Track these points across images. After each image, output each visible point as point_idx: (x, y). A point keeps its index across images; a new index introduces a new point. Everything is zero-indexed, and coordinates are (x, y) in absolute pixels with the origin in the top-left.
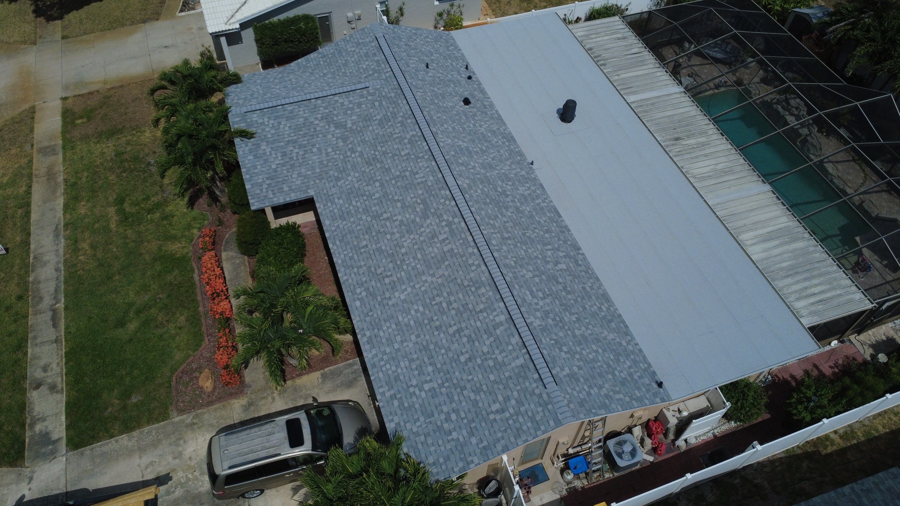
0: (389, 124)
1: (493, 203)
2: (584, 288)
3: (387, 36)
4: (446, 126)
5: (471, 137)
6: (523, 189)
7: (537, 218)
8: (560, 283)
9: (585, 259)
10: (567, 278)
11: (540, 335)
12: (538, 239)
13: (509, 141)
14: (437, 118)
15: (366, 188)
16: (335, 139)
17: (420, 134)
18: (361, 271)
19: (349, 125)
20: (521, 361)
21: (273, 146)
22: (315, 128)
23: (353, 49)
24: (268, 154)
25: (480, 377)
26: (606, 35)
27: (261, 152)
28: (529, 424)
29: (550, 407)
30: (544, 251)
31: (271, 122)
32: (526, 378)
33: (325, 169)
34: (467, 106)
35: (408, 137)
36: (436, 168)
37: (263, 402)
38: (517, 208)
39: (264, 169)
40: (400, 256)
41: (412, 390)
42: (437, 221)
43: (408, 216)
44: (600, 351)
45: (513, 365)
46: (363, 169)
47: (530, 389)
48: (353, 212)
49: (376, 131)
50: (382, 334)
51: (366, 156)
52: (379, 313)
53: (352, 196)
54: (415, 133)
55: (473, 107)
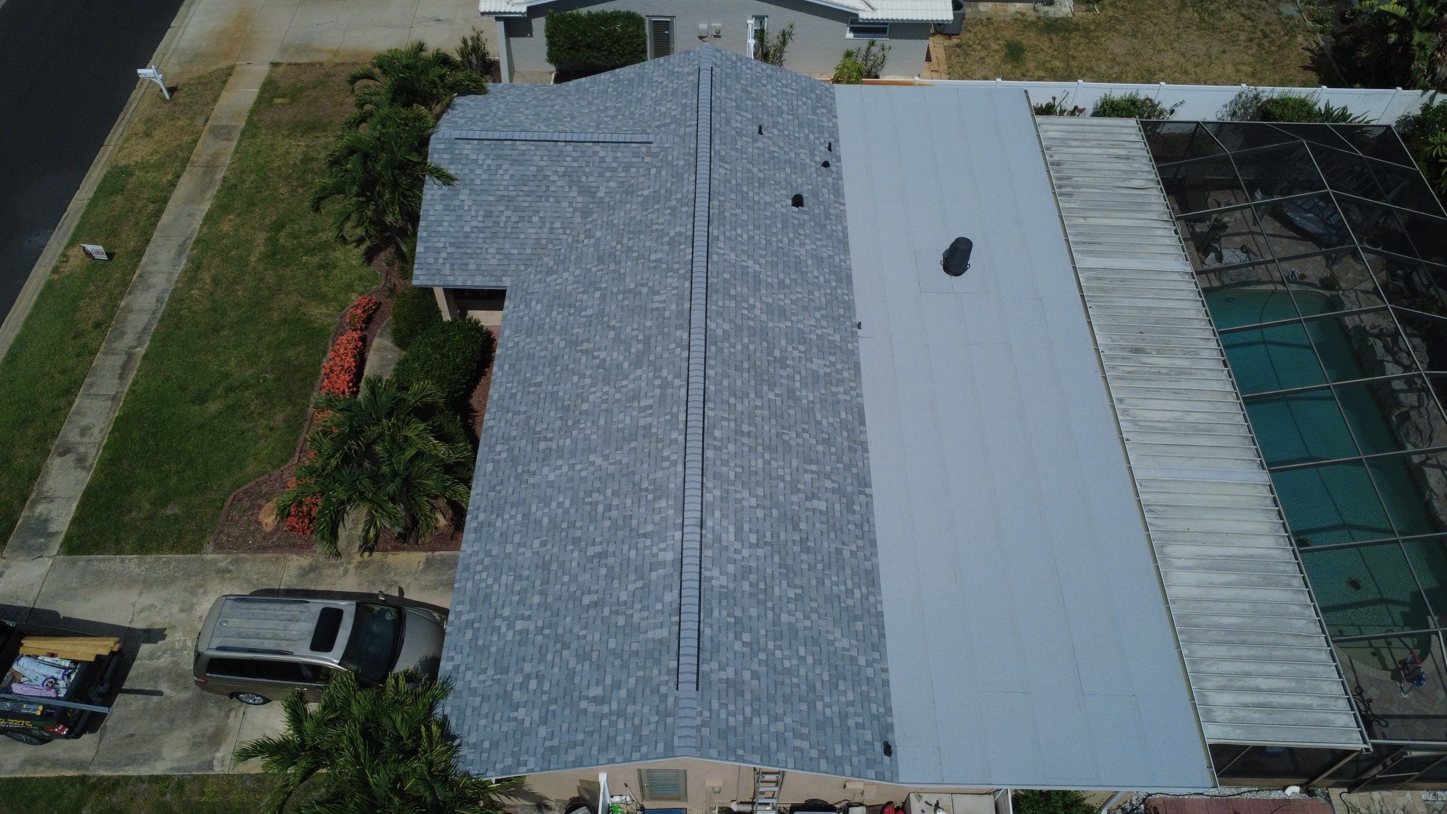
0: (656, 206)
1: (752, 373)
2: (839, 551)
3: (717, 70)
4: (739, 231)
5: (775, 259)
6: (821, 362)
7: (818, 416)
8: (800, 530)
9: (869, 504)
10: (818, 525)
11: (715, 602)
12: (800, 449)
13: (839, 280)
14: (732, 215)
15: (580, 296)
16: (571, 210)
17: (690, 233)
18: (516, 420)
19: (601, 194)
20: (663, 633)
21: (478, 198)
22: (548, 187)
23: (660, 80)
24: (466, 208)
25: (597, 637)
26: (1099, 146)
27: (457, 202)
28: (629, 737)
29: (670, 720)
30: (801, 471)
31: (488, 162)
32: (658, 662)
33: (538, 251)
34: (795, 209)
35: (672, 233)
36: (687, 292)
37: (328, 572)
38: (791, 392)
39: (452, 229)
40: (577, 413)
41: (498, 622)
42: (651, 375)
43: (615, 355)
44: (810, 660)
45: (650, 635)
46: (589, 266)
47: (655, 682)
48: (547, 327)
49: (633, 214)
50: (499, 524)
51: (602, 247)
52: (510, 490)
53: (557, 302)
54: (683, 230)
55: (805, 213)
